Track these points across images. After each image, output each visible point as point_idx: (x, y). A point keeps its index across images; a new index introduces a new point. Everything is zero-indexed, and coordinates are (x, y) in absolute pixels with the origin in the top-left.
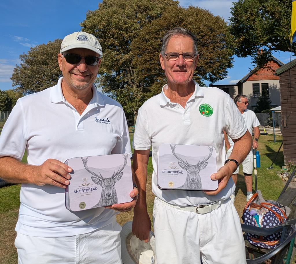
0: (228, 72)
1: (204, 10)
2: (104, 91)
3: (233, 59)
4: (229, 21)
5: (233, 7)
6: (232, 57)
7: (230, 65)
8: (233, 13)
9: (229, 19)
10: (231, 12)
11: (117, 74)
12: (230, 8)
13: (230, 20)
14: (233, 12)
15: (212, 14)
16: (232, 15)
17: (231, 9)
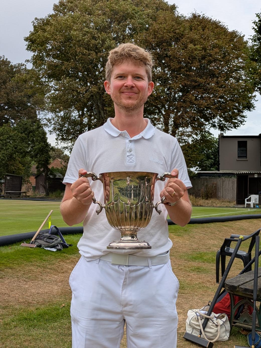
0: (246, 117)
1: (214, 20)
2: (59, 140)
3: (255, 96)
4: (251, 41)
5: (257, 21)
6: (253, 95)
7: (249, 107)
8: (255, 29)
9: (250, 39)
10: (254, 28)
11: (79, 114)
12: (253, 22)
13: (252, 39)
14: (256, 27)
15: (226, 27)
16: (256, 32)
17: (253, 24)
